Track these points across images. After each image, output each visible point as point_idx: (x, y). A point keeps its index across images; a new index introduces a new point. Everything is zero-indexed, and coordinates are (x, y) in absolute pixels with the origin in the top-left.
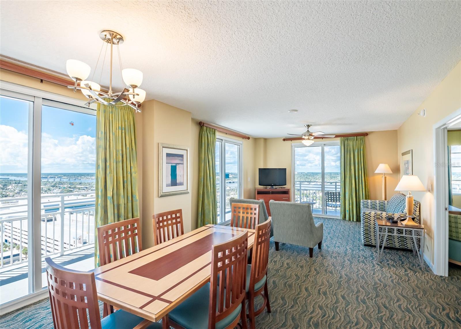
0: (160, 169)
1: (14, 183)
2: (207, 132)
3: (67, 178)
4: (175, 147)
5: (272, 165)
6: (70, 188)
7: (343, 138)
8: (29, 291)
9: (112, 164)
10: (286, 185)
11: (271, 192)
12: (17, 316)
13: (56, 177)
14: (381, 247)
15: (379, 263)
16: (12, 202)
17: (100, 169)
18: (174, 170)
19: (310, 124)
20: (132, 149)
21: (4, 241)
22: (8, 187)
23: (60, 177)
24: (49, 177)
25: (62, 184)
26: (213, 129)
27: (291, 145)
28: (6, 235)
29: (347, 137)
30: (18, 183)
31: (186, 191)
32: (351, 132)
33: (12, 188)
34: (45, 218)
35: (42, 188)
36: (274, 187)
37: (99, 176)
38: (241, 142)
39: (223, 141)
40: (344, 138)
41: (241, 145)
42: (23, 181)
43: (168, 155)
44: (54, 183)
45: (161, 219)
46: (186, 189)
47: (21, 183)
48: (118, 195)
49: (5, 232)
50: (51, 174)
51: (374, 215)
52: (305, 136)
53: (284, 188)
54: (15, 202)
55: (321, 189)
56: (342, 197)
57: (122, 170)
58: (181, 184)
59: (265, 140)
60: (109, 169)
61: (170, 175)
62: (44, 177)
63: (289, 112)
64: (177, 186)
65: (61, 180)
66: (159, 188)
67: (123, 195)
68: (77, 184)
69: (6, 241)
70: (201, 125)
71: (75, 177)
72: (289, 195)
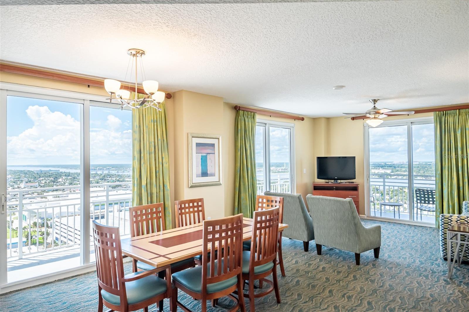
0: (190, 159)
1: (64, 176)
2: (244, 117)
3: (116, 170)
4: (205, 136)
5: (337, 152)
6: (119, 181)
7: (438, 112)
8: (81, 264)
9: (146, 155)
10: (355, 178)
11: (335, 188)
12: (72, 280)
13: (105, 169)
14: (452, 260)
15: (448, 279)
16: (62, 197)
17: (136, 159)
18: (204, 160)
19: (376, 99)
20: (163, 140)
21: (55, 239)
22: (59, 180)
23: (108, 169)
24: (97, 168)
25: (110, 176)
26: (251, 112)
27: (364, 125)
28: (57, 232)
29: (444, 112)
30: (68, 175)
31: (218, 182)
32: (451, 104)
33: (63, 181)
34: (93, 215)
35: (91, 181)
36: (339, 181)
37: (135, 167)
38: (292, 125)
39: (267, 125)
40: (440, 112)
41: (292, 128)
42: (72, 174)
43: (198, 145)
44: (103, 175)
45: (183, 206)
46: (218, 181)
47: (70, 175)
48: (151, 184)
49: (56, 229)
50: (99, 166)
51: (456, 219)
52: (370, 114)
53: (353, 182)
54: (65, 197)
55: (407, 185)
56: (437, 196)
57: (154, 160)
58: (213, 175)
59: (328, 119)
60: (143, 160)
61: (201, 166)
62: (93, 169)
63: (334, 88)
64: (207, 176)
65: (109, 172)
66: (189, 178)
67: (155, 184)
68: (126, 177)
69: (57, 239)
70: (237, 108)
71: (123, 168)
72: (358, 192)
